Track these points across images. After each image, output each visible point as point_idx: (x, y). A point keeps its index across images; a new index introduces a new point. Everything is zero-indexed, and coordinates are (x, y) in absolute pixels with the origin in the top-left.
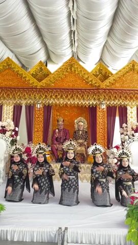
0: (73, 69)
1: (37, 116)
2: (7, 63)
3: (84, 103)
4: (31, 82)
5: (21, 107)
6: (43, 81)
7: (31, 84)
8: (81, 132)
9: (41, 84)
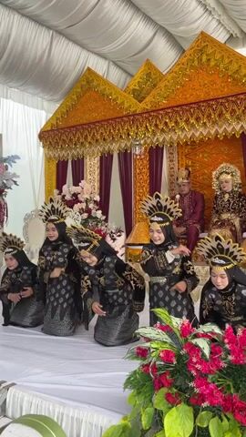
0: (204, 58)
1: (138, 171)
2: (87, 79)
3: (229, 129)
4: (126, 105)
5: (112, 156)
6: (147, 99)
7: (127, 110)
8: (227, 196)
9: (142, 105)
